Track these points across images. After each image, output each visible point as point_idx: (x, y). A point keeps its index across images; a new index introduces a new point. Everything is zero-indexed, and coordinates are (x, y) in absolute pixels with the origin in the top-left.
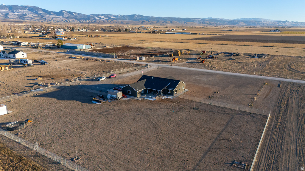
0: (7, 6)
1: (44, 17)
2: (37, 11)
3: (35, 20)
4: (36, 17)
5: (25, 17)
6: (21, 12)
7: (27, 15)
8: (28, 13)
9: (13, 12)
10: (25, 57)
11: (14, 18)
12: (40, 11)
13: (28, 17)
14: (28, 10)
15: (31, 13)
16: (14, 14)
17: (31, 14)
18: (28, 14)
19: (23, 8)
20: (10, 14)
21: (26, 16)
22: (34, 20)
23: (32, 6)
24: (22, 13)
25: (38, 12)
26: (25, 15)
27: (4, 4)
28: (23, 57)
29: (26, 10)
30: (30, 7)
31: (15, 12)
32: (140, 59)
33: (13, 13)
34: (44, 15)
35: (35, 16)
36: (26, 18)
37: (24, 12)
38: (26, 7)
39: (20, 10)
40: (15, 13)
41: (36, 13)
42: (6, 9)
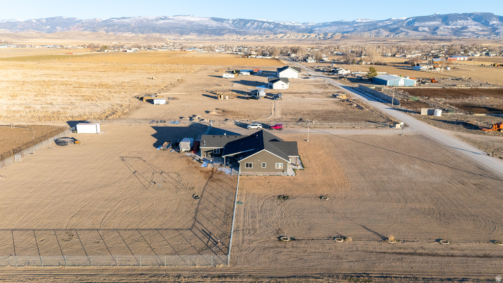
0: (442, 15)
1: (497, 31)
2: (488, 21)
3: (477, 37)
4: (483, 31)
5: (464, 32)
6: (461, 23)
7: (468, 28)
8: (471, 25)
9: (447, 24)
11: (445, 33)
12: (493, 20)
13: (468, 32)
14: (474, 20)
15: (476, 25)
16: (448, 28)
17: (476, 27)
18: (469, 27)
19: (465, 16)
20: (441, 28)
21: (465, 30)
22: (475, 36)
23: (481, 13)
24: (460, 25)
25: (489, 22)
26: (466, 28)
27: (438, 13)
29: (469, 20)
30: (477, 15)
31: (449, 25)
33: (445, 26)
34: (499, 27)
35: (481, 29)
36: (464, 34)
37: (465, 24)
38: (471, 15)
39: (460, 20)
40: (449, 27)
41: (486, 24)
42: (438, 21)
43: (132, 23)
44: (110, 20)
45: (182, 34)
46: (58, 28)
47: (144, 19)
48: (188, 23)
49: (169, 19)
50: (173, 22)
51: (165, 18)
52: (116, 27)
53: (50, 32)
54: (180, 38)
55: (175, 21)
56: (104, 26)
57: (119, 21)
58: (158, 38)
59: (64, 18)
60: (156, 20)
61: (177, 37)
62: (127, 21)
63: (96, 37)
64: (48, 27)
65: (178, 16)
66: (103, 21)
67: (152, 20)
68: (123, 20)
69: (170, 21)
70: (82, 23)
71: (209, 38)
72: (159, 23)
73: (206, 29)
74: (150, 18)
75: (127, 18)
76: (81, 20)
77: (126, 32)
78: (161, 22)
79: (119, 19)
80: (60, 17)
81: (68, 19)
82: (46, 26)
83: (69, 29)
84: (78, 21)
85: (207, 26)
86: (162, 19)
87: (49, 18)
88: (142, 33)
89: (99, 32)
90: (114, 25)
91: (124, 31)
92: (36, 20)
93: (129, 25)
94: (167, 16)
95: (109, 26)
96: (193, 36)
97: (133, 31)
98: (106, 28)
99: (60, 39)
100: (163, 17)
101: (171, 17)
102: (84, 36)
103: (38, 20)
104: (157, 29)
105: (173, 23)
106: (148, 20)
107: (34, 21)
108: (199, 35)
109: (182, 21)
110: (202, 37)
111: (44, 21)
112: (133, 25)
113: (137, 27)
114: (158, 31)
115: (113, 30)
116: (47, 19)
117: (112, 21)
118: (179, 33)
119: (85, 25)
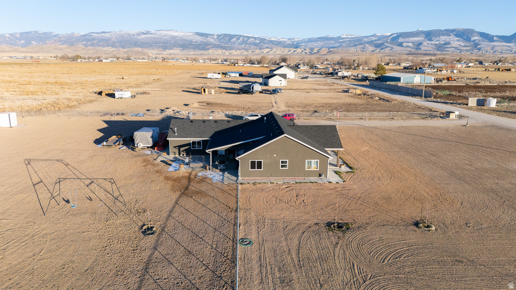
0: (425, 32)
1: (479, 47)
2: (470, 36)
3: (460, 52)
4: (465, 46)
5: (447, 48)
6: (443, 39)
7: (450, 43)
8: (454, 41)
9: (430, 40)
10: (282, 85)
11: (429, 49)
12: (475, 36)
13: (451, 48)
14: (456, 35)
15: (458, 41)
16: (431, 44)
17: (458, 43)
18: (452, 42)
19: (448, 32)
20: (424, 43)
21: (448, 46)
22: (459, 51)
23: (462, 29)
24: (443, 41)
25: (471, 38)
26: (449, 43)
27: (420, 29)
28: (280, 85)
29: (451, 35)
30: (459, 31)
31: (432, 41)
32: (481, 103)
33: (429, 42)
34: (480, 42)
35: (463, 44)
36: (447, 49)
37: (448, 40)
38: (453, 31)
39: (442, 36)
40: (432, 42)
41: (468, 39)
42: (422, 37)
43: (112, 38)
44: (89, 34)
45: (165, 48)
46: (34, 43)
47: (125, 33)
48: (171, 38)
49: (151, 34)
50: (156, 36)
51: (148, 33)
52: (95, 42)
53: (23, 46)
54: (163, 52)
55: (158, 36)
56: (83, 41)
57: (99, 35)
58: (140, 52)
59: (40, 32)
60: (138, 34)
61: (160, 52)
62: (107, 35)
63: (74, 51)
64: (23, 42)
65: (161, 30)
66: (82, 36)
67: (134, 35)
68: (103, 34)
69: (152, 36)
70: (59, 38)
71: (194, 53)
72: (141, 38)
73: (190, 44)
74: (132, 32)
75: (107, 32)
76: (58, 35)
77: (106, 47)
78: (144, 36)
79: (99, 33)
80: (36, 32)
81: (44, 34)
82: (20, 40)
83: (45, 44)
84: (55, 36)
85: (191, 41)
86: (144, 34)
87: (24, 33)
88: (123, 48)
89: (77, 46)
90: (93, 39)
91: (103, 46)
92: (9, 34)
93: (109, 39)
94: (149, 31)
95: (88, 40)
96: (176, 51)
97: (113, 46)
98: (85, 42)
99: (34, 53)
100: (145, 32)
101: (153, 32)
102: (60, 50)
103: (11, 35)
104: (139, 43)
105: (156, 38)
106: (129, 35)
107: (8, 36)
108: (183, 50)
109: (165, 36)
110: (186, 52)
111: (18, 36)
112: (113, 39)
113: (118, 42)
114: (140, 46)
115: (92, 45)
116: (21, 34)
117: (91, 36)
118: (162, 48)
119: (62, 39)
